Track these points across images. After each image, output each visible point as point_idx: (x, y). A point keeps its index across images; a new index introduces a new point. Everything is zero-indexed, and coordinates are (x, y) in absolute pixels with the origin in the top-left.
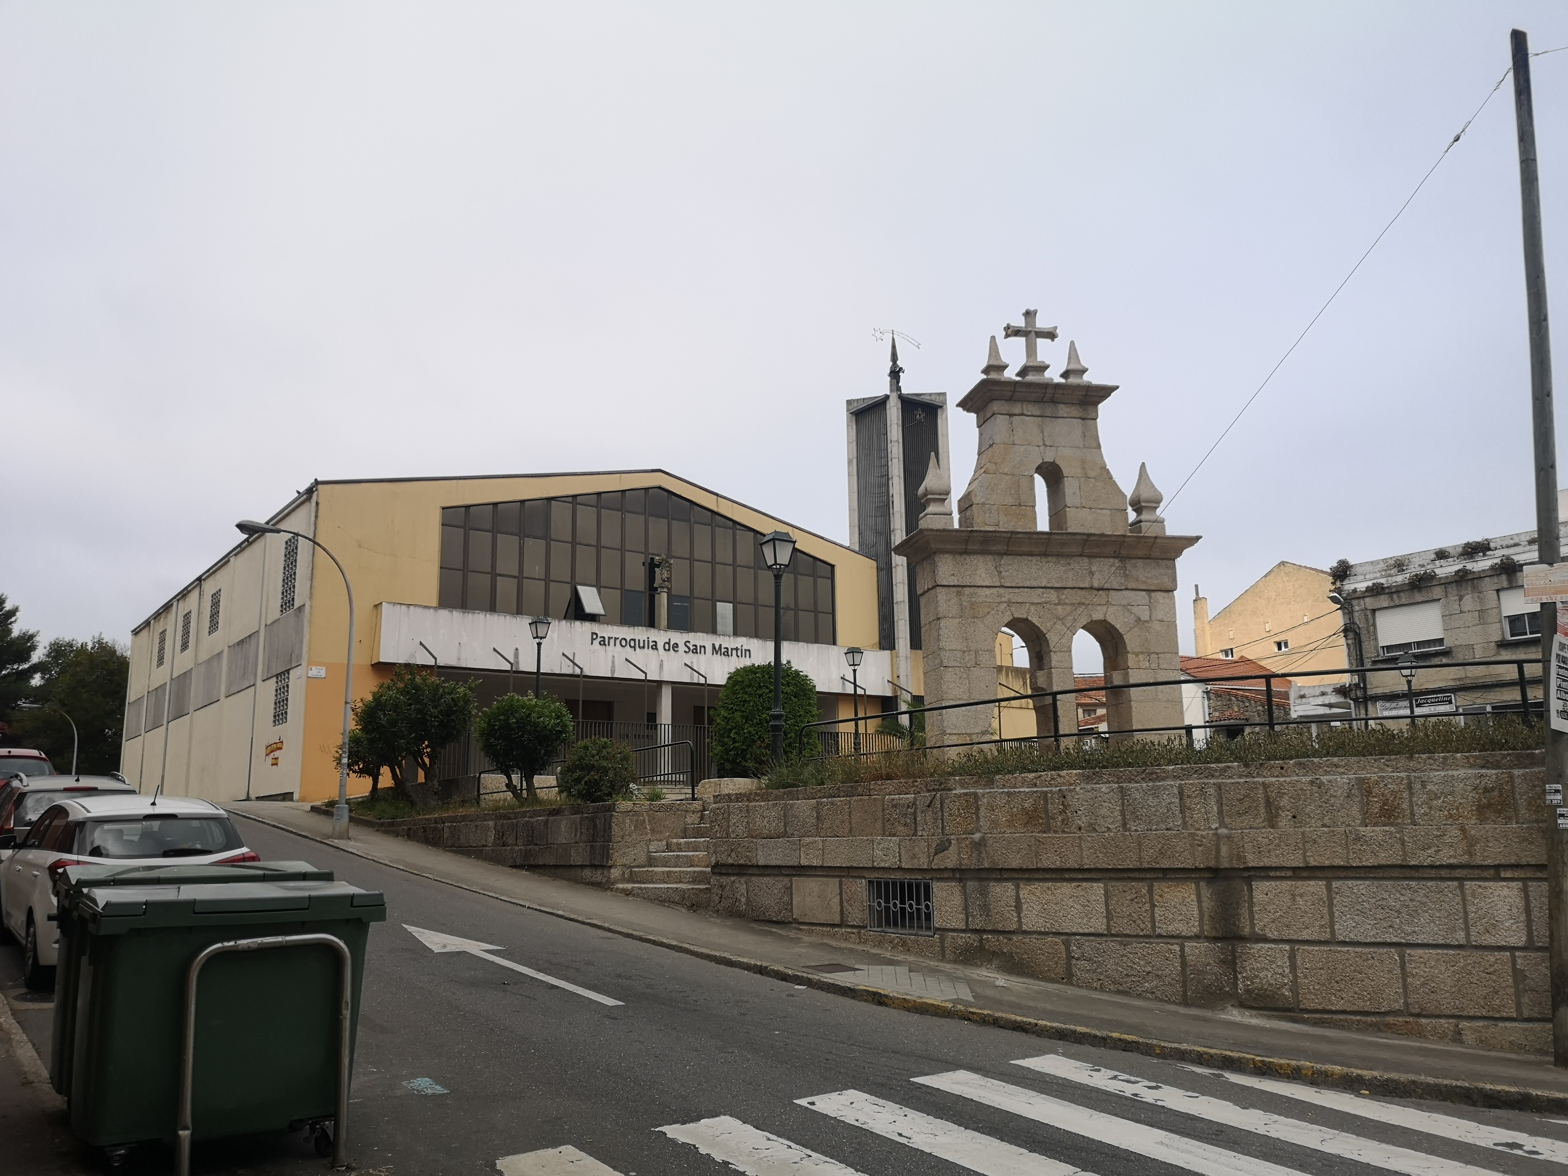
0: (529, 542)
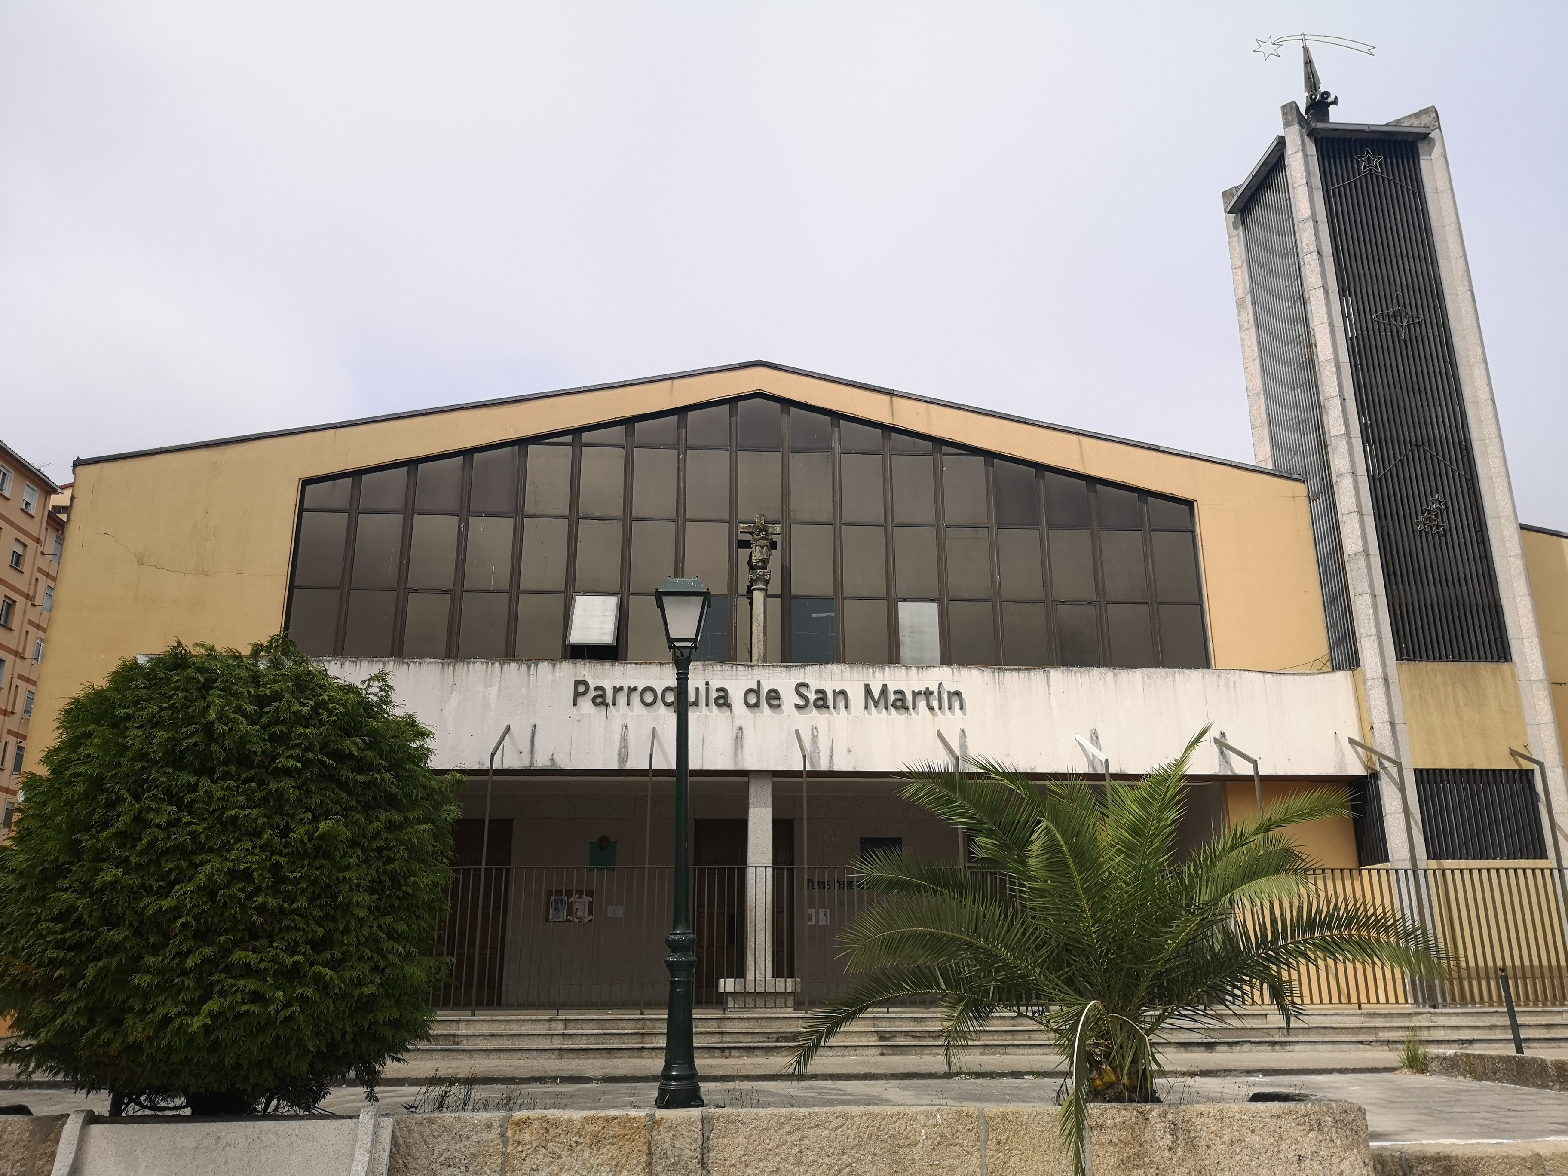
0: (478, 525)
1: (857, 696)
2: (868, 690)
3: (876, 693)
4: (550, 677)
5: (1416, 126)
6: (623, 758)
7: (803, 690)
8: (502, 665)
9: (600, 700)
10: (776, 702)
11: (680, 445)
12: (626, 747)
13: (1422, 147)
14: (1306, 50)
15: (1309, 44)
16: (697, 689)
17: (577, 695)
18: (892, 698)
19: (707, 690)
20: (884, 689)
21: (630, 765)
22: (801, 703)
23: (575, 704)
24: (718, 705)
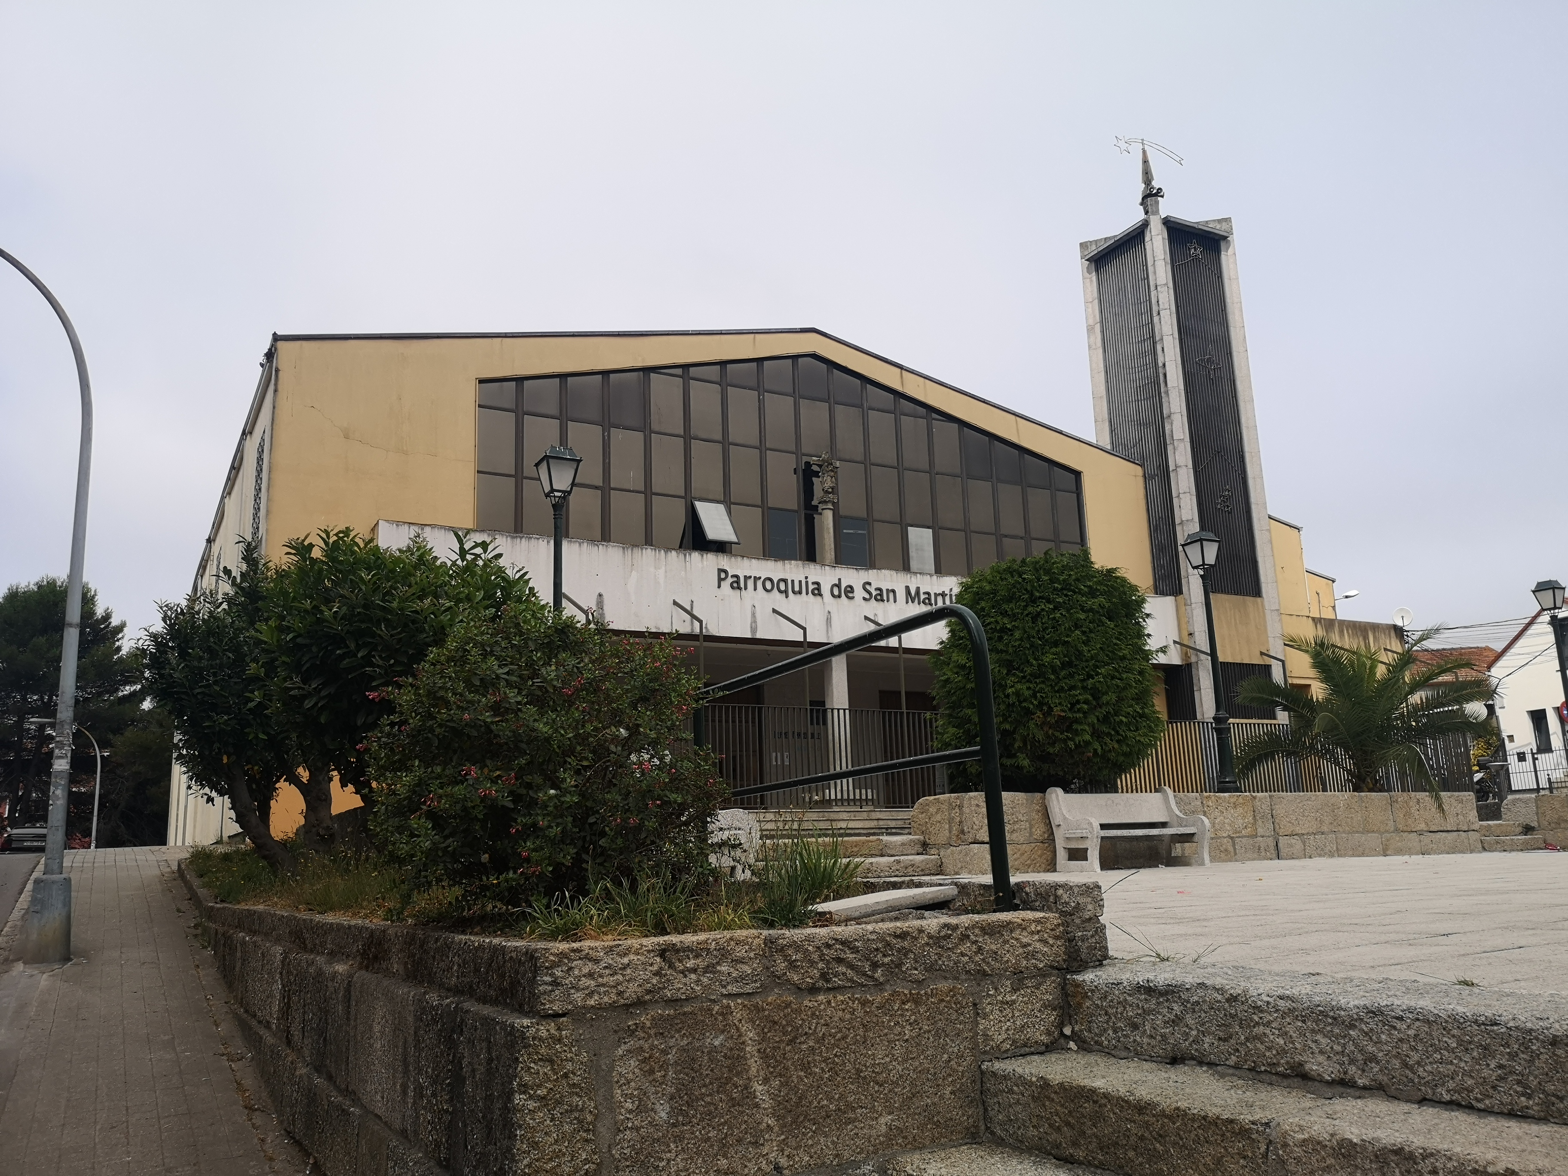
0: (618, 436)
1: (901, 594)
2: (907, 588)
3: (913, 592)
4: (700, 565)
5: (1219, 229)
6: (754, 630)
7: (868, 587)
8: (666, 553)
9: (737, 585)
10: (850, 595)
11: (759, 388)
12: (755, 622)
13: (1223, 245)
14: (1144, 152)
15: (1146, 148)
16: (800, 582)
17: (720, 580)
18: (922, 597)
19: (807, 583)
20: (918, 589)
21: (759, 635)
22: (867, 596)
23: (719, 587)
24: (814, 594)
